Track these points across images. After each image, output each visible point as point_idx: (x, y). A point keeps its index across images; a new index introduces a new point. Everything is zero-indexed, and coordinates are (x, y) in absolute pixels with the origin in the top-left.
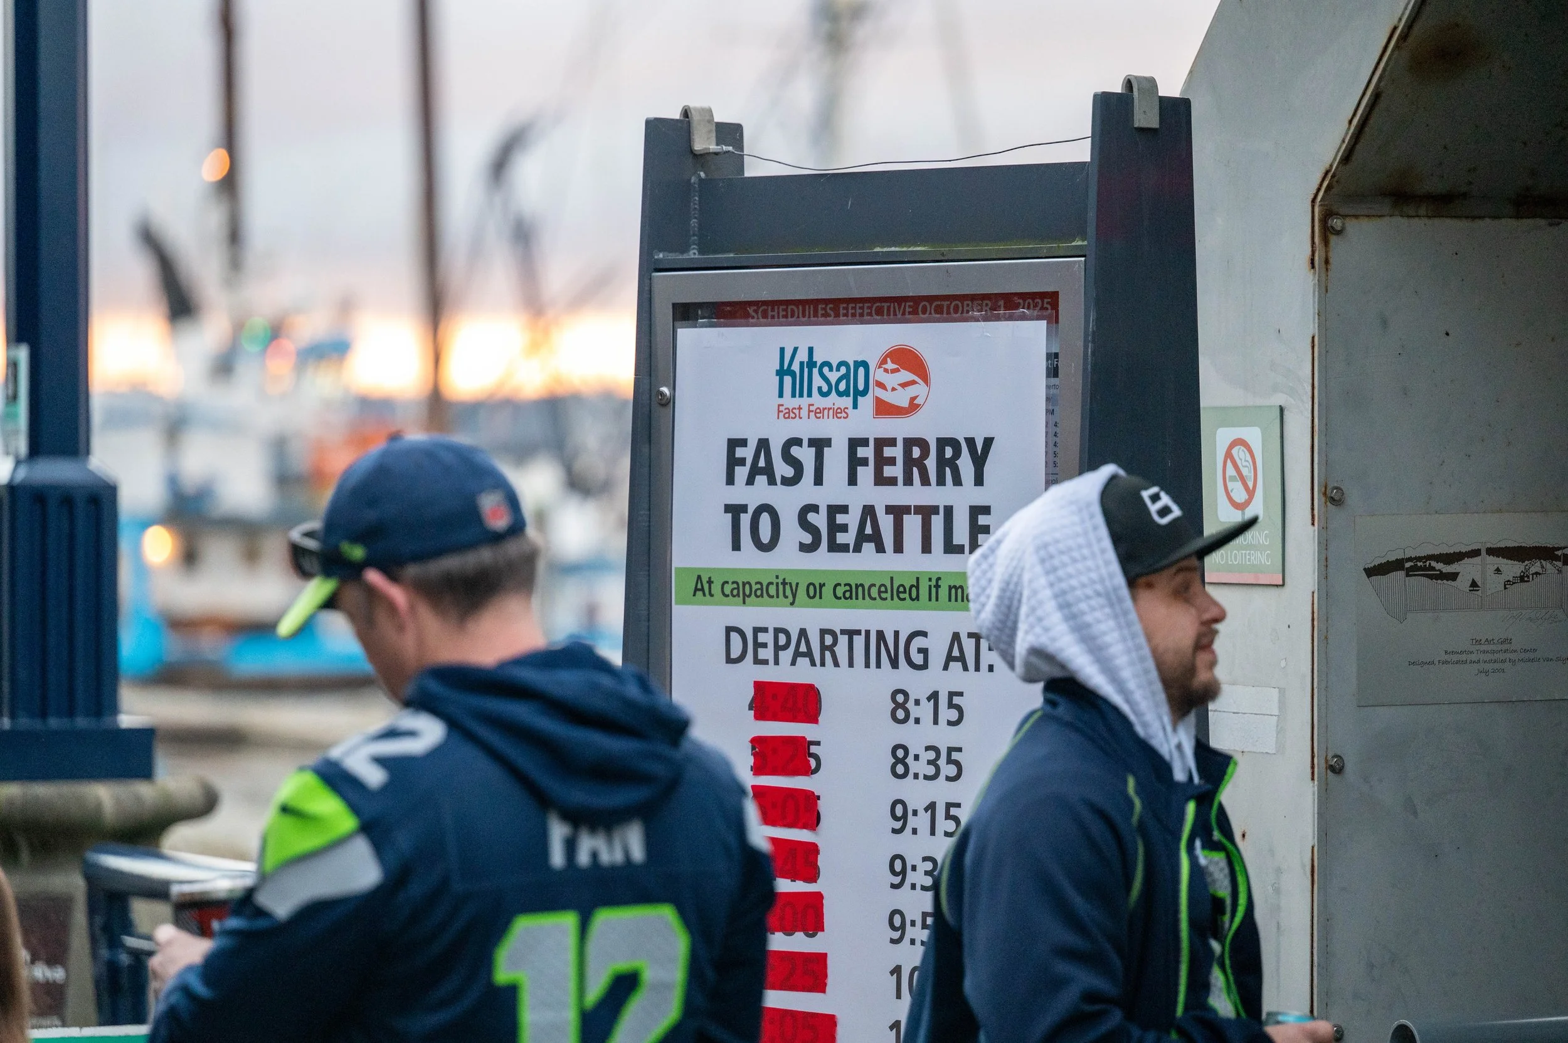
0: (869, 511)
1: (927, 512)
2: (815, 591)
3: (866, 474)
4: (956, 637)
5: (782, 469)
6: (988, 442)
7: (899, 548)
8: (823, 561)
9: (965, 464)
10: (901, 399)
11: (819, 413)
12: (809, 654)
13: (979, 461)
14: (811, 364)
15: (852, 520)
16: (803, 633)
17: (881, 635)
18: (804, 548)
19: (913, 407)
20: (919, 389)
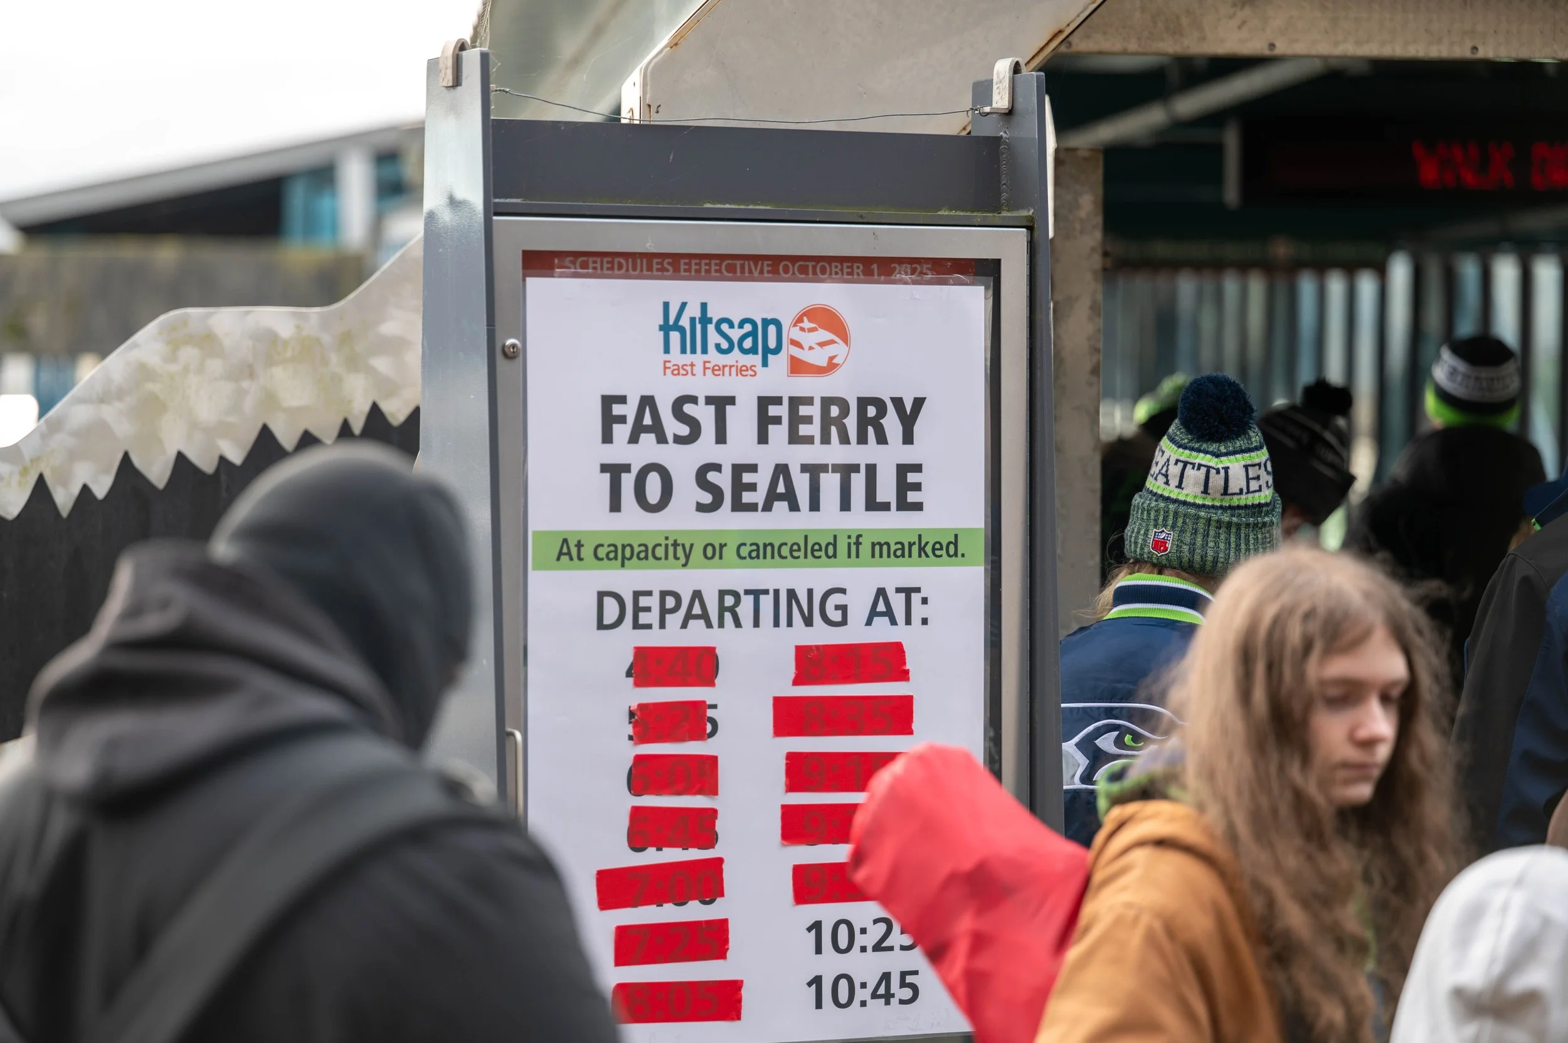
0: (782, 470)
1: (846, 471)
2: (714, 552)
3: (778, 433)
4: (881, 592)
5: (673, 427)
6: (919, 403)
7: (815, 506)
8: (726, 520)
9: (892, 423)
10: (818, 358)
11: (717, 370)
12: (705, 616)
13: (908, 421)
14: (705, 320)
15: (762, 478)
16: (697, 595)
17: (792, 594)
18: (701, 508)
19: (832, 366)
20: (838, 349)
